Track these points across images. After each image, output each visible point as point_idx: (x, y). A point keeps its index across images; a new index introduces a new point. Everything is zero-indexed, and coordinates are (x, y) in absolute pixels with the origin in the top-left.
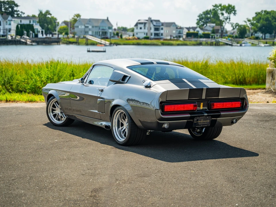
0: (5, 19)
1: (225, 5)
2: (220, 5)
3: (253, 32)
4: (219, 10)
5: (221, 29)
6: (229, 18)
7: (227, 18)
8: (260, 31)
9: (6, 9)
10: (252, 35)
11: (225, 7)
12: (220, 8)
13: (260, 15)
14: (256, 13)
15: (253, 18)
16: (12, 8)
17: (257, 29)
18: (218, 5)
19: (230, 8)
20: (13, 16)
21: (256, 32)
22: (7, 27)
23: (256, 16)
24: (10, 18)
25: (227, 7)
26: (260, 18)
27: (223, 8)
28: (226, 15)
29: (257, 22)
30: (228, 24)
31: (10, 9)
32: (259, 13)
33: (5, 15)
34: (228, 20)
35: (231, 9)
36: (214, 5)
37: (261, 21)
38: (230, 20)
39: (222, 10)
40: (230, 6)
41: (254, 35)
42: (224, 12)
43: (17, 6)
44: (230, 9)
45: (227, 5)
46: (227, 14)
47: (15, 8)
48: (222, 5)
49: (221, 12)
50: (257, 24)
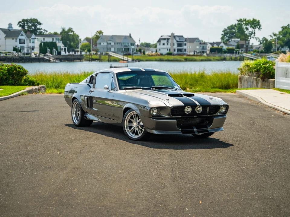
0: (29, 37)
1: (250, 20)
2: (245, 20)
3: (279, 47)
4: (244, 25)
5: (246, 44)
6: (253, 32)
7: (252, 33)
8: (287, 46)
9: (29, 27)
10: (278, 50)
11: (249, 21)
12: (244, 22)
13: (286, 29)
14: (282, 27)
15: (279, 32)
16: (35, 26)
17: (283, 44)
18: (243, 19)
19: (255, 22)
20: (36, 34)
21: (282, 47)
22: (31, 45)
23: (282, 30)
24: (33, 36)
25: (251, 21)
26: (287, 32)
27: (247, 22)
28: (251, 30)
29: (283, 36)
30: (252, 38)
31: (33, 28)
32: (286, 27)
33: (28, 33)
34: (253, 34)
35: (256, 24)
36: (239, 19)
37: (288, 35)
38: (254, 35)
39: (246, 24)
40: (254, 20)
41: (281, 49)
42: (248, 27)
43: (40, 24)
44: (254, 24)
45: (252, 20)
46: (252, 28)
47: (38, 27)
48: (247, 20)
49: (246, 27)
50: (284, 38)
